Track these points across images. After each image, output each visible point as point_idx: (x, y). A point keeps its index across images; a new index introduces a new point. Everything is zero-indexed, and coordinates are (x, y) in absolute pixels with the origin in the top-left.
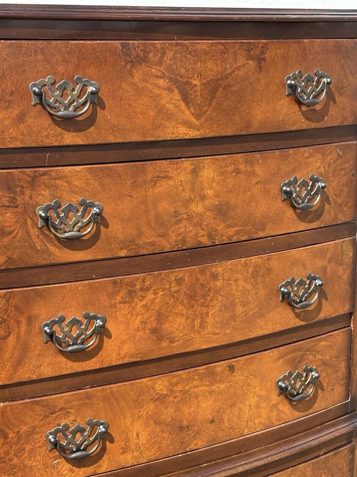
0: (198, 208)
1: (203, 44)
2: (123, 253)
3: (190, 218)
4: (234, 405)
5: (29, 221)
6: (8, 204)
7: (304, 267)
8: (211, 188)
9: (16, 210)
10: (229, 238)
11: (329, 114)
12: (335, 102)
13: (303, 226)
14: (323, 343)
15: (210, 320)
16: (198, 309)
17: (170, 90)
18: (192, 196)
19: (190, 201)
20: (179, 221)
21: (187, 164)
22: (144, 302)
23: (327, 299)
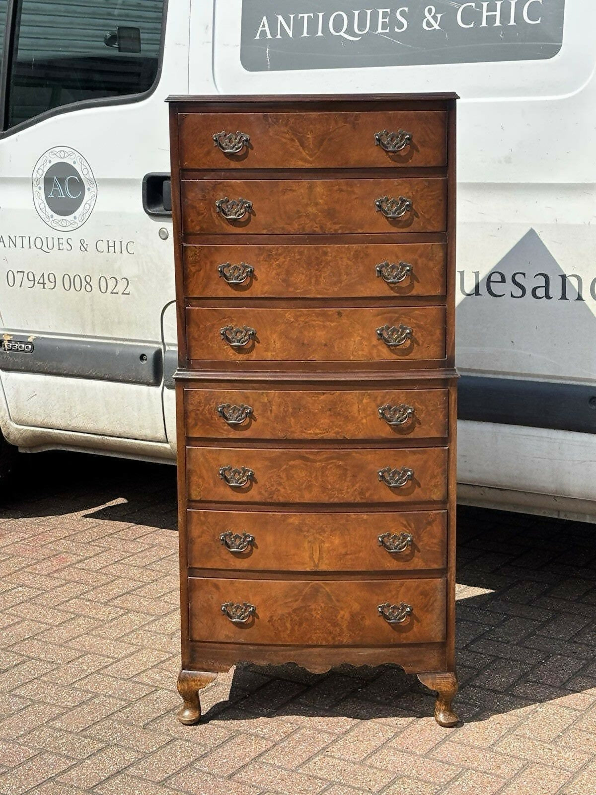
0: (312, 210)
1: (314, 115)
2: (265, 232)
3: (308, 216)
4: (342, 338)
5: (212, 209)
6: (201, 198)
7: (397, 257)
8: (322, 199)
9: (206, 201)
10: (335, 230)
11: (413, 159)
12: (418, 151)
13: (394, 230)
14: (417, 312)
15: (322, 280)
16: (313, 271)
17: (292, 140)
18: (309, 203)
19: (307, 205)
20: (300, 217)
21: (305, 183)
22: (277, 263)
23: (418, 282)
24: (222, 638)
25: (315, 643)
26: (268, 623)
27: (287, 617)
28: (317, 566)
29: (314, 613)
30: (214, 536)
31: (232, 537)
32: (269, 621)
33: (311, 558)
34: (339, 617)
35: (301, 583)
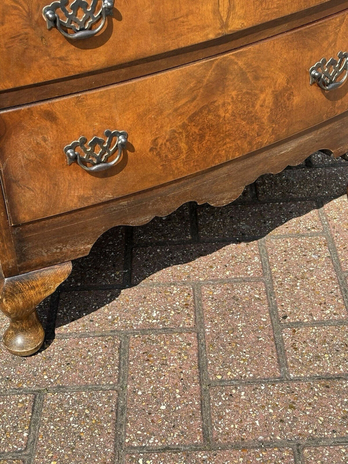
24: (73, 203)
25: (224, 160)
26: (150, 154)
27: (180, 133)
28: (225, 25)
29: (221, 113)
30: (30, 14)
31: (67, 8)
32: (151, 150)
33: (216, 12)
34: (258, 107)
35: (198, 66)
